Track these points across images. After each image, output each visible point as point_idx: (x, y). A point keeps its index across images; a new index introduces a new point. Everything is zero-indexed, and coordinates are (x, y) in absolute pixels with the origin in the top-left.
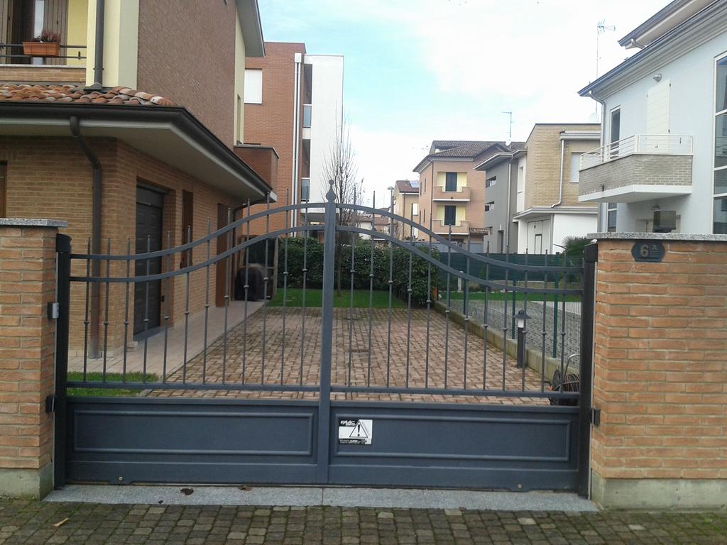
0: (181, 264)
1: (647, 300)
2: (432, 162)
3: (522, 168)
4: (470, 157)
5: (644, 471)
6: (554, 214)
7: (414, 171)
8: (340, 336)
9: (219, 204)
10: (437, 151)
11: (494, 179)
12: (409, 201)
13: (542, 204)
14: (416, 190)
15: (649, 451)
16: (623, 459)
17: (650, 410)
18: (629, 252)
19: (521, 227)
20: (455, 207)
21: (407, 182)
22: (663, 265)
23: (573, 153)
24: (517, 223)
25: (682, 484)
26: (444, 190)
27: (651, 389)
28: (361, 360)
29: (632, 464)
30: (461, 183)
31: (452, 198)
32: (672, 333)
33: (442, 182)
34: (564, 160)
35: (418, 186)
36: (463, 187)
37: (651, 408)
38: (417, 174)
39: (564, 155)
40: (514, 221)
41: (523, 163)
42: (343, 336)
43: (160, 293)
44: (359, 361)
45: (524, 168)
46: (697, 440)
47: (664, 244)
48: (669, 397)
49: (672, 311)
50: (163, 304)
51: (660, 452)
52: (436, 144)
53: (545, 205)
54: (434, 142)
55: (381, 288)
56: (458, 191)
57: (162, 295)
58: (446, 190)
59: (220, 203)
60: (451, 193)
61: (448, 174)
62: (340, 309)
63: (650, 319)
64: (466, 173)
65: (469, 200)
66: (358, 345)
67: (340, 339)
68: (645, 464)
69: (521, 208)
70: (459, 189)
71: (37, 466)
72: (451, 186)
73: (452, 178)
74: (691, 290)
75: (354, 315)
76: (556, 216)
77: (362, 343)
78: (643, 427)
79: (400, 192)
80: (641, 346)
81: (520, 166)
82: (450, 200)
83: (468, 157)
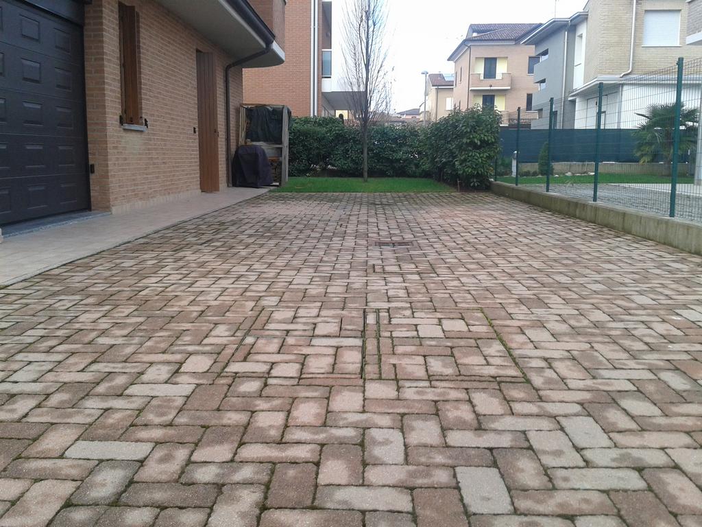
0: (121, 118)
2: (469, 47)
3: (581, 36)
4: (512, 40)
6: (623, 85)
7: (448, 60)
8: (363, 223)
9: (198, 51)
10: (475, 34)
11: (545, 53)
12: (441, 95)
13: (609, 73)
14: (451, 84)
19: (579, 105)
20: (494, 96)
21: (440, 75)
23: (646, 11)
24: (573, 102)
26: (482, 78)
28: (397, 258)
30: (501, 68)
31: (491, 86)
33: (480, 69)
34: (636, 20)
35: (453, 79)
36: (503, 74)
38: (452, 63)
39: (636, 13)
40: (570, 99)
41: (582, 30)
42: (367, 223)
43: (87, 159)
44: (393, 261)
45: (584, 36)
50: (92, 177)
52: (474, 28)
53: (612, 74)
54: (471, 26)
55: (417, 174)
56: (497, 78)
57: (91, 162)
58: (484, 78)
59: (199, 49)
60: (490, 81)
61: (486, 59)
62: (365, 195)
64: (507, 57)
65: (509, 88)
66: (391, 235)
67: (362, 228)
69: (579, 83)
70: (499, 76)
72: (490, 73)
73: (490, 64)
75: (385, 200)
76: (625, 88)
77: (397, 232)
79: (433, 86)
81: (578, 33)
82: (489, 88)
83: (509, 40)
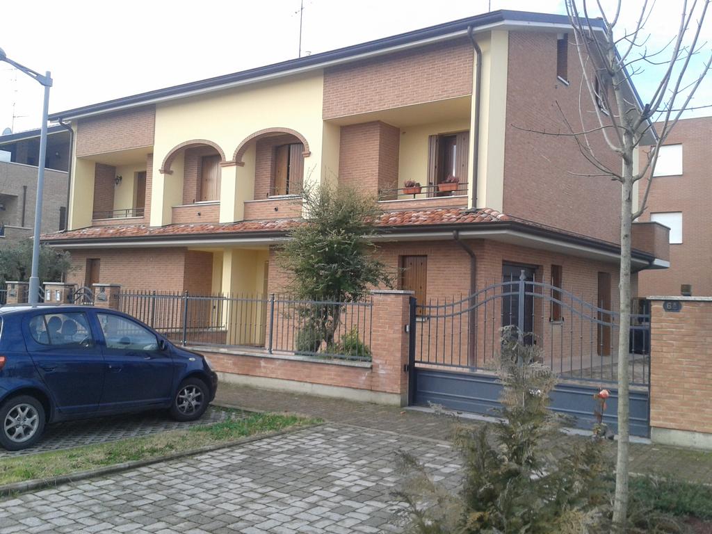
0: (550, 319)
1: (672, 332)
5: (672, 425)
15: (675, 414)
16: (661, 417)
17: (675, 392)
18: (662, 307)
22: (681, 313)
25: (697, 435)
27: (676, 380)
29: (666, 420)
32: (687, 350)
37: (676, 390)
46: (703, 411)
47: (682, 303)
48: (687, 386)
49: (687, 339)
51: (682, 415)
59: (601, 271)
63: (674, 342)
68: (673, 421)
71: (399, 392)
74: (697, 328)
78: (671, 400)
80: (669, 357)
